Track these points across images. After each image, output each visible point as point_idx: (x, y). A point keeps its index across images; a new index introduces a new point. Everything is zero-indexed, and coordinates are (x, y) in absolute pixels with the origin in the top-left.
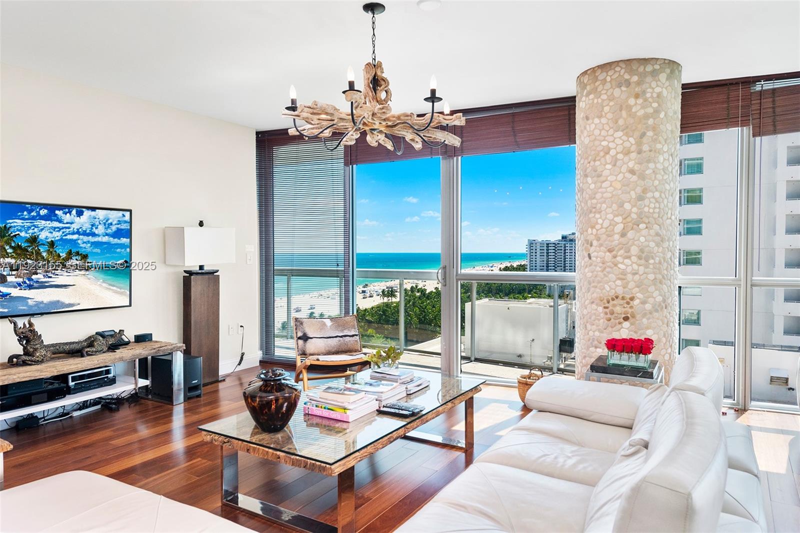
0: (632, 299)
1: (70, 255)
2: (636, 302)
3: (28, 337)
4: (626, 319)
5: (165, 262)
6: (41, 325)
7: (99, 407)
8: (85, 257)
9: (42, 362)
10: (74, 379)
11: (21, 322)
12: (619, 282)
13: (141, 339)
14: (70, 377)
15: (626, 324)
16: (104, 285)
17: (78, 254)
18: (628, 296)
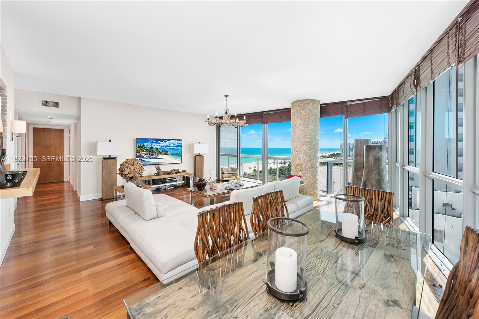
0: (302, 165)
1: (163, 151)
2: (303, 166)
3: (158, 169)
4: (301, 171)
5: (190, 152)
6: (161, 167)
7: (174, 187)
8: (167, 152)
9: (161, 175)
10: (168, 180)
11: (157, 166)
12: (299, 160)
13: (183, 171)
14: (167, 179)
15: (301, 172)
16: (173, 158)
17: (165, 151)
18: (301, 164)
